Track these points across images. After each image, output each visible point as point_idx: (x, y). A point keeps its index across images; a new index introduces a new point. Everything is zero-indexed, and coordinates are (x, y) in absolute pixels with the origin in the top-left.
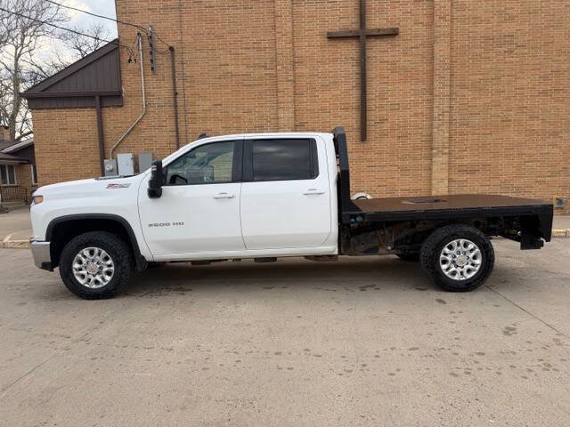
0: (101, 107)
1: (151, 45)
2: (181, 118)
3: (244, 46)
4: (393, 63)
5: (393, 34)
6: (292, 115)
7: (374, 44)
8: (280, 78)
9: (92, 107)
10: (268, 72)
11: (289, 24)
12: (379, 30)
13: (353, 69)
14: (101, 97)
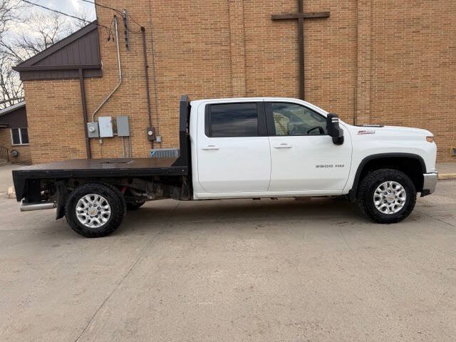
0: (84, 78)
1: (126, 26)
2: (152, 87)
3: (203, 27)
4: (325, 41)
5: (325, 17)
6: (243, 84)
7: (309, 25)
8: (233, 53)
9: (75, 79)
10: (224, 48)
11: (241, 8)
12: (314, 13)
13: (292, 46)
14: (84, 70)
